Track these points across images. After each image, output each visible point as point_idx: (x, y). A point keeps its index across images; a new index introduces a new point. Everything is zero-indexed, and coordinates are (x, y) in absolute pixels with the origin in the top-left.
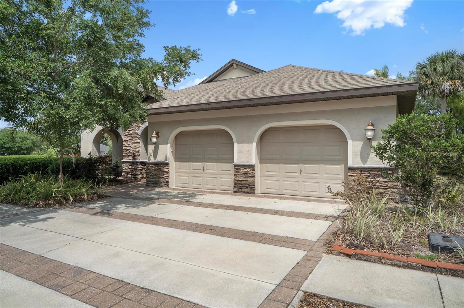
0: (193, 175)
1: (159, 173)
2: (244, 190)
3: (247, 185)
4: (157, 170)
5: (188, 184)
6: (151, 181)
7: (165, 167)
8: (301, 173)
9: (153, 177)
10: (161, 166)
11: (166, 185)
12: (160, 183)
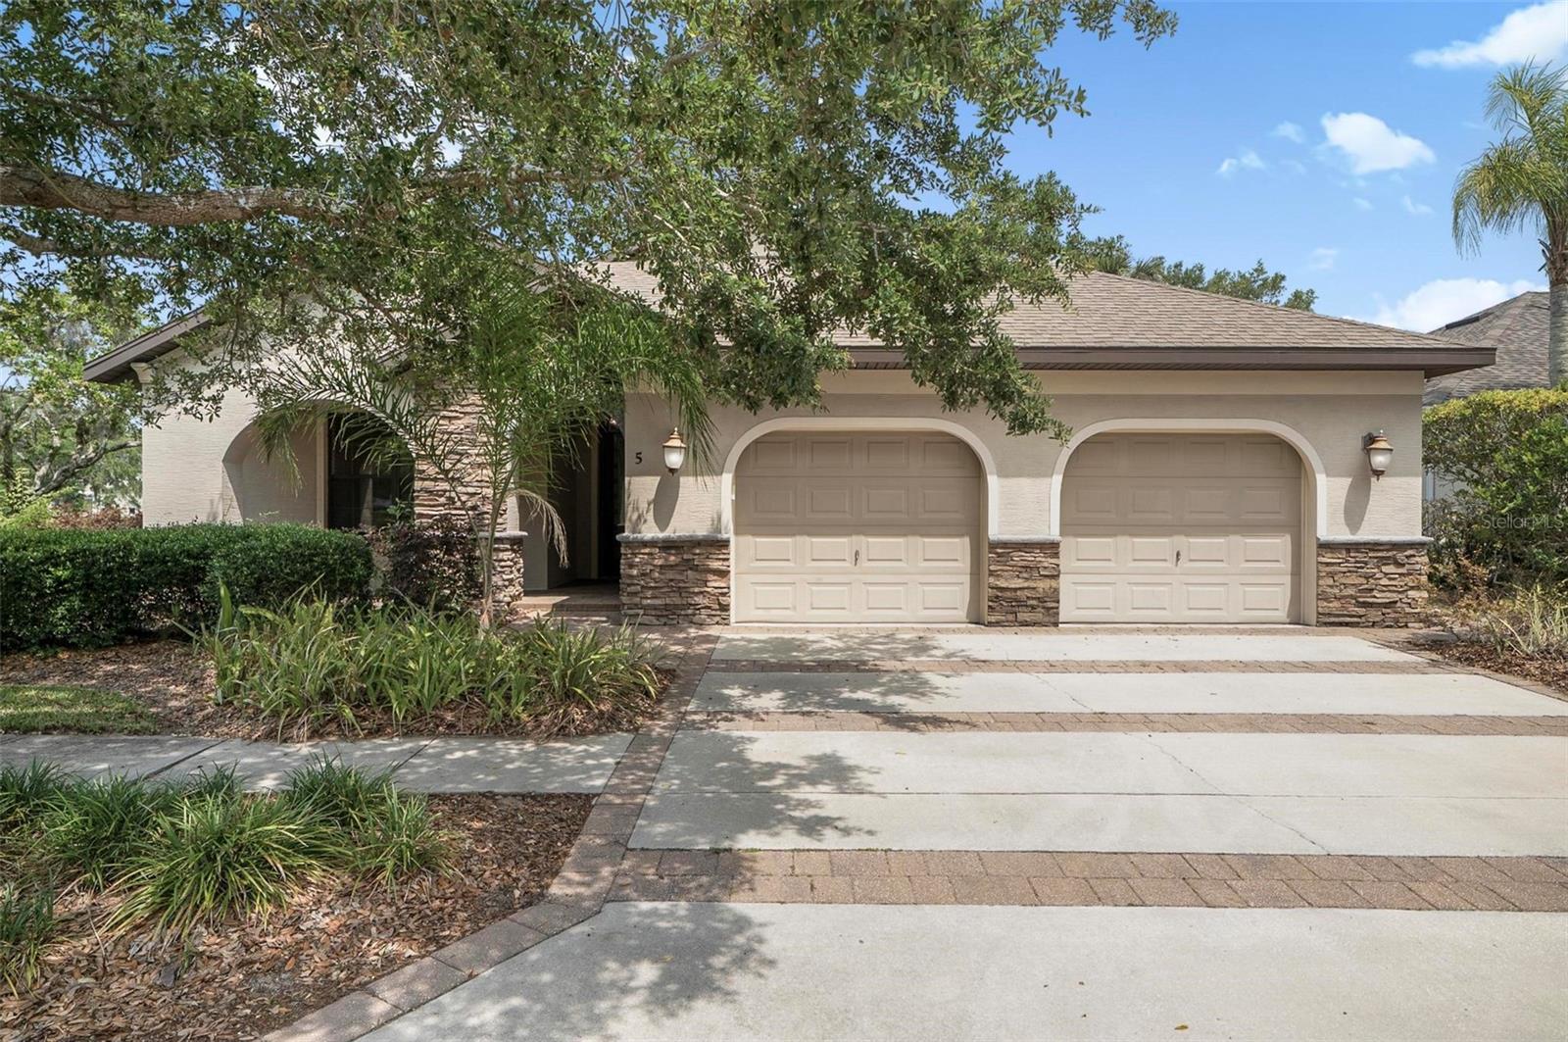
0: (812, 578)
1: (684, 578)
2: (1023, 616)
3: (1034, 602)
4: (676, 565)
5: (795, 608)
6: (644, 607)
7: (715, 556)
8: (1178, 560)
9: (656, 592)
10: (698, 551)
11: (717, 619)
12: (690, 612)
